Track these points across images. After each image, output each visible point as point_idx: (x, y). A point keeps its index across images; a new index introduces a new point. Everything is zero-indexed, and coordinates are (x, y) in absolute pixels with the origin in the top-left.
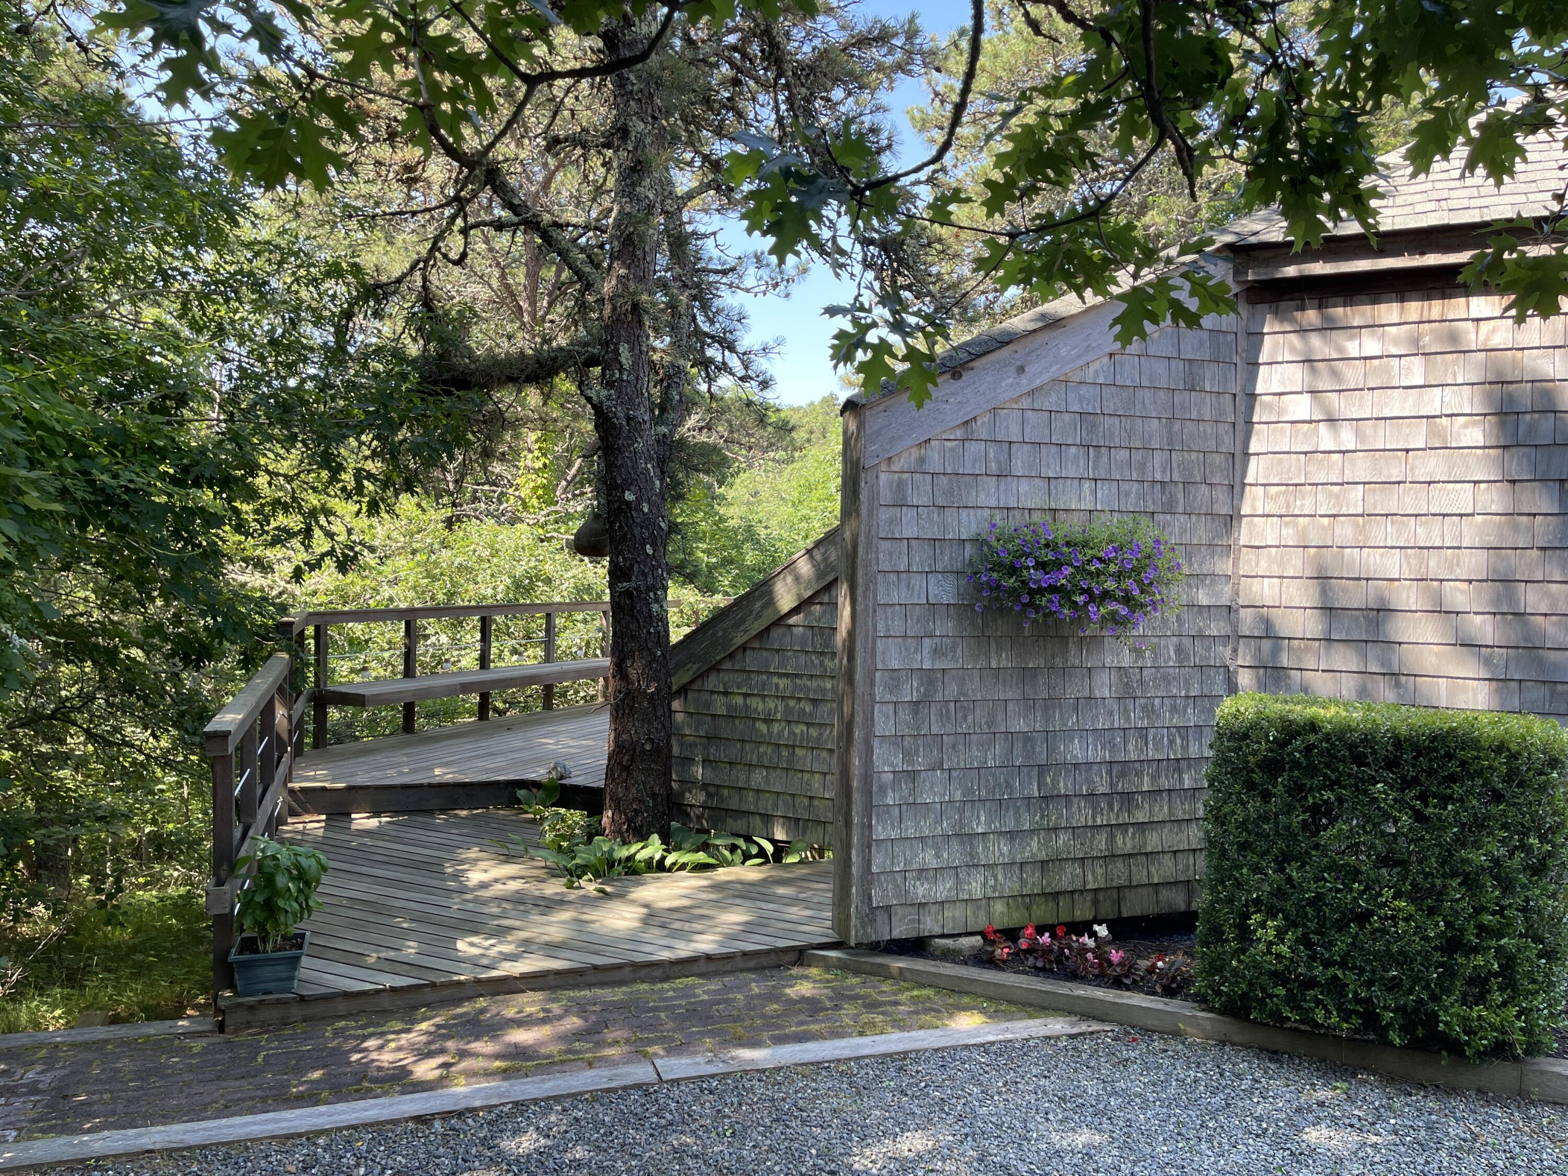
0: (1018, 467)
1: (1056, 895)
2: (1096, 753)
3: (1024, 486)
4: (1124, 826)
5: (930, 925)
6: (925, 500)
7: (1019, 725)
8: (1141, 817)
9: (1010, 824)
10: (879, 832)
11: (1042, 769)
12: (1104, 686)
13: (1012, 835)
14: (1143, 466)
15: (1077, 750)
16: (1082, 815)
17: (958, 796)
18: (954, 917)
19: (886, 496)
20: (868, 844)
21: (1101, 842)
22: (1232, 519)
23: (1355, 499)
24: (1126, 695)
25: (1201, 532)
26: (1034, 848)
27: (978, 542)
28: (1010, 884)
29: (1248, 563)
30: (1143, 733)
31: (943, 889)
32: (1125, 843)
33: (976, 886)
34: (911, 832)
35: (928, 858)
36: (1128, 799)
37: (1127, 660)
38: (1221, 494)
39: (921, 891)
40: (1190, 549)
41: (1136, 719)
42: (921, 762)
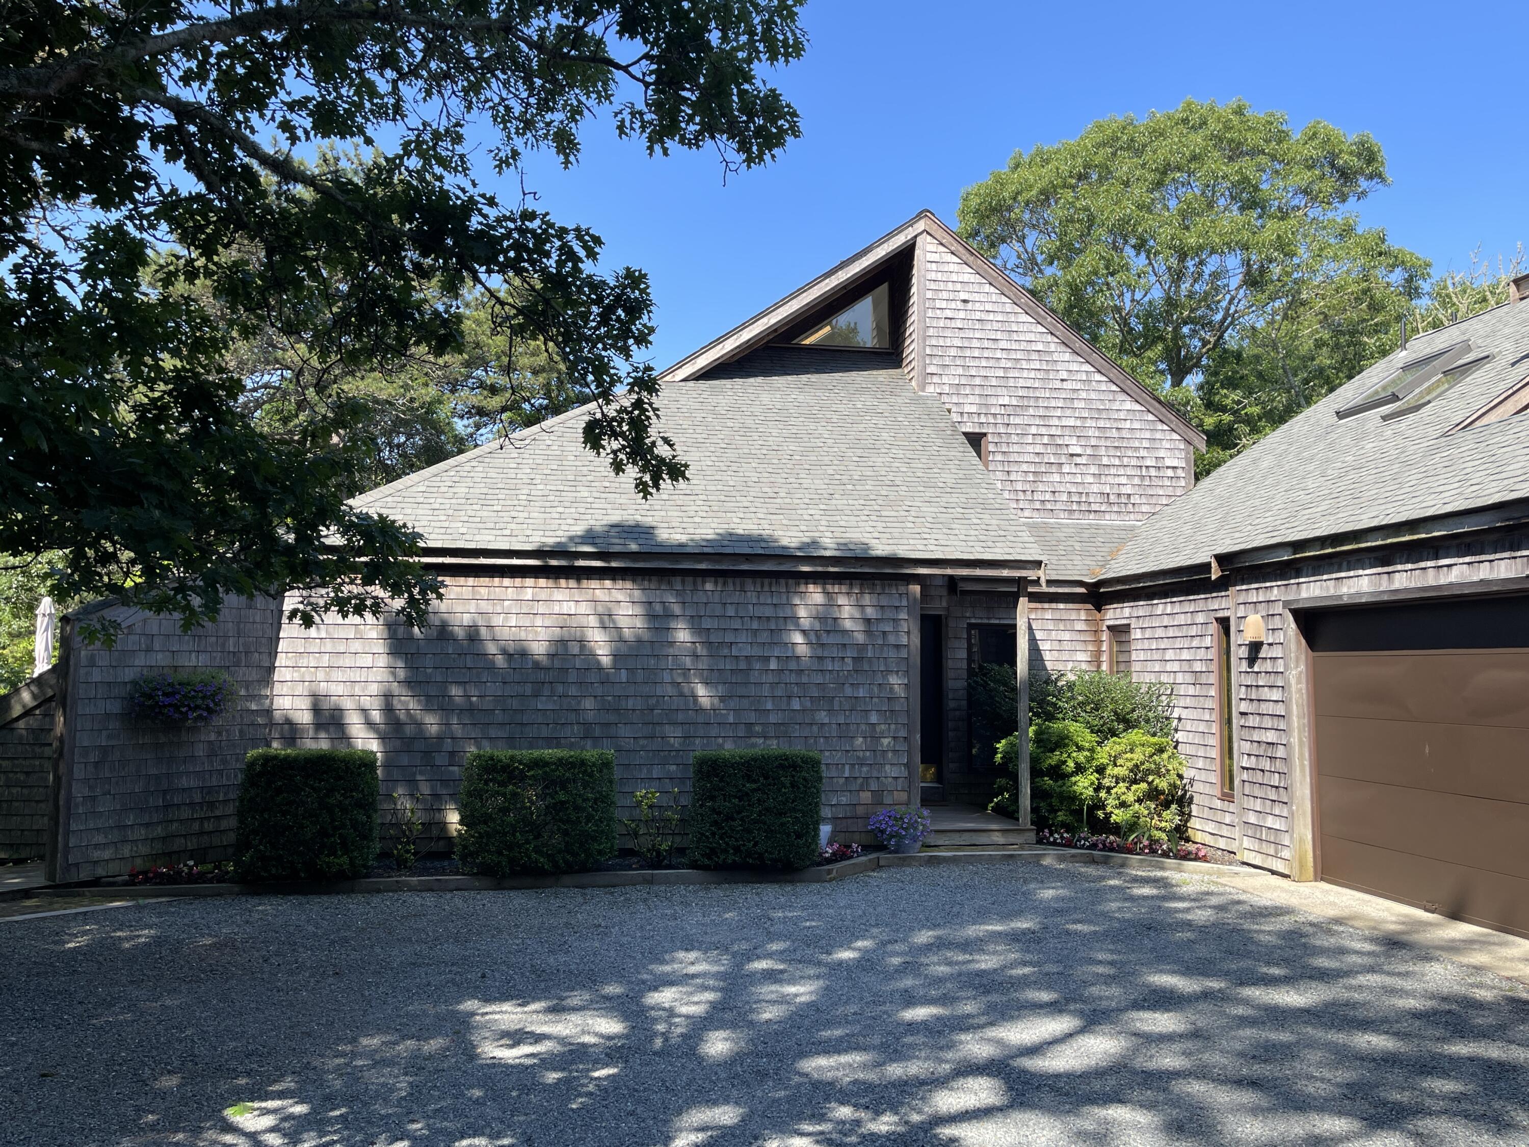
0: (157, 646)
1: (170, 854)
2: (193, 783)
3: (160, 656)
4: (209, 818)
5: (100, 872)
6: (105, 664)
7: (153, 771)
8: (218, 813)
9: (146, 819)
10: (73, 827)
11: (165, 792)
12: (200, 751)
13: (147, 825)
14: (223, 645)
15: (184, 782)
16: (186, 813)
17: (118, 807)
18: (113, 868)
19: (84, 662)
20: (67, 833)
21: (196, 826)
22: (271, 669)
23: (325, 660)
24: (212, 754)
25: (254, 675)
26: (159, 831)
27: (134, 683)
28: (144, 850)
29: (278, 689)
30: (220, 772)
31: (107, 854)
32: (208, 826)
33: (126, 851)
34: (92, 826)
35: (100, 839)
36: (211, 805)
37: (213, 737)
38: (265, 657)
39: (96, 855)
40: (248, 685)
41: (217, 765)
42: (98, 791)
